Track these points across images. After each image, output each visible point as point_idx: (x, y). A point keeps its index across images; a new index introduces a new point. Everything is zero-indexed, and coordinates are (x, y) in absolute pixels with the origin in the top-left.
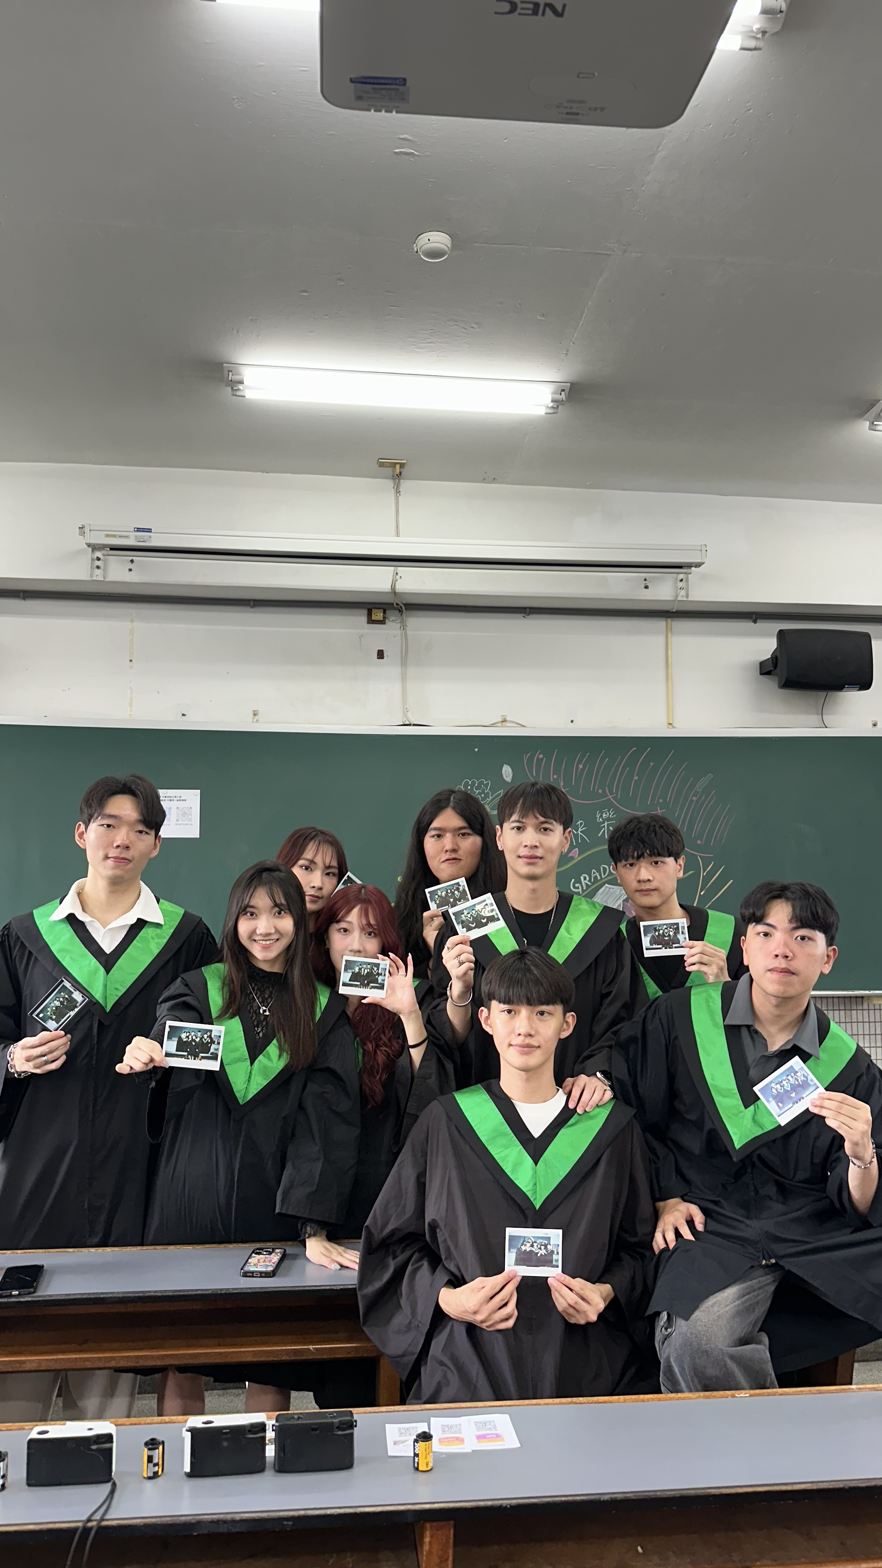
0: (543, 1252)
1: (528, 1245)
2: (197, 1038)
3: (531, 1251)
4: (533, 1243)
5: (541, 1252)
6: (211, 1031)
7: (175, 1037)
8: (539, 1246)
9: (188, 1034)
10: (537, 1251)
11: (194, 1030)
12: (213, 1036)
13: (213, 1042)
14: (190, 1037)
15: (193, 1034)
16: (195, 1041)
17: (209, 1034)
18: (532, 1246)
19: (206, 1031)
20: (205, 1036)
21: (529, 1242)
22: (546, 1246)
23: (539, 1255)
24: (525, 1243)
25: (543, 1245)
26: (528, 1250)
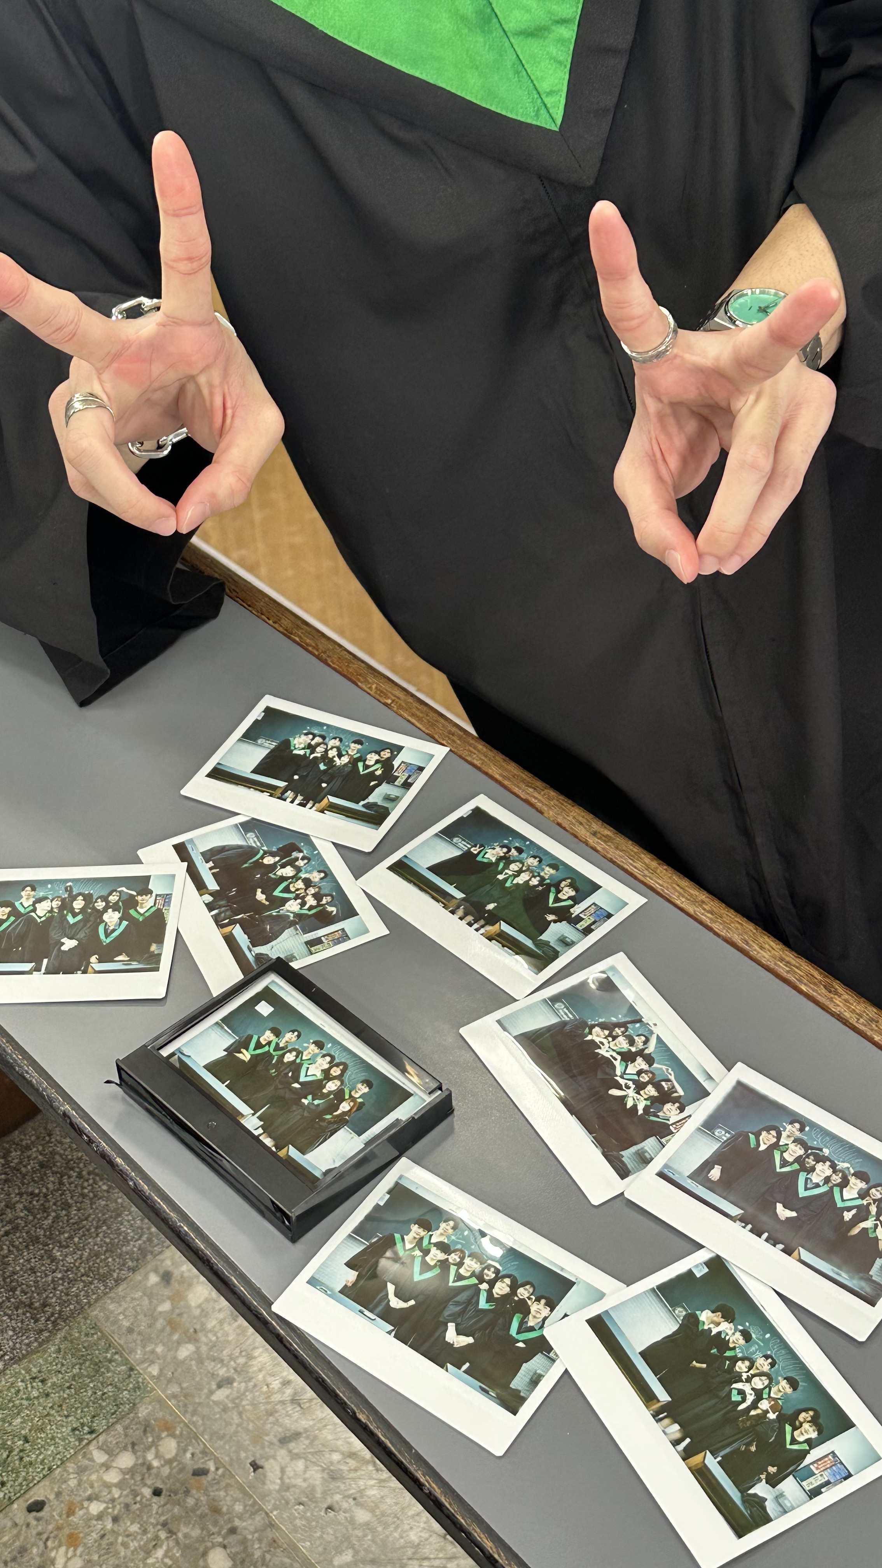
0: (637, 1100)
1: (622, 1044)
2: (340, 756)
3: (608, 1063)
4: (640, 1053)
5: (631, 1092)
6: (400, 748)
7: (269, 737)
8: (645, 1078)
9: (318, 740)
10: (622, 1082)
11: (341, 734)
12: (396, 763)
13: (388, 776)
14: (320, 749)
15: (332, 743)
16: (330, 762)
17: (386, 754)
18: (628, 1057)
19: (380, 746)
20: (372, 758)
21: (632, 1042)
22: (664, 1097)
23: (614, 1092)
24: (618, 1031)
25: (658, 1086)
26: (603, 1052)
